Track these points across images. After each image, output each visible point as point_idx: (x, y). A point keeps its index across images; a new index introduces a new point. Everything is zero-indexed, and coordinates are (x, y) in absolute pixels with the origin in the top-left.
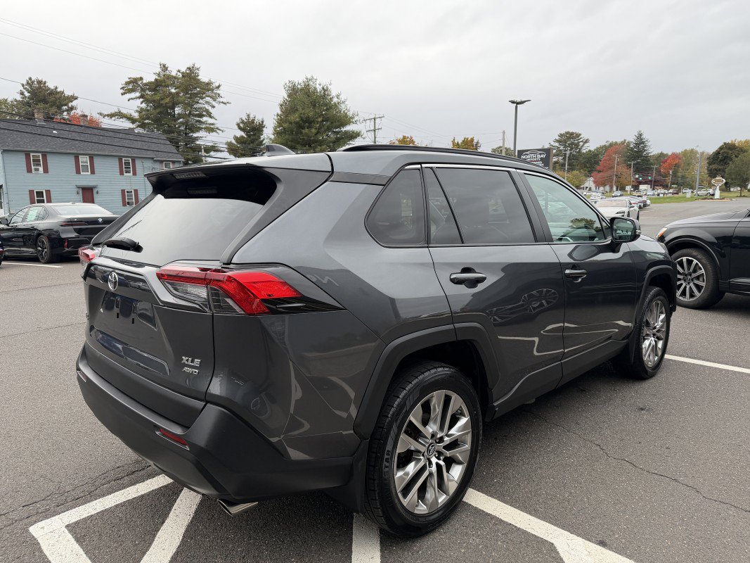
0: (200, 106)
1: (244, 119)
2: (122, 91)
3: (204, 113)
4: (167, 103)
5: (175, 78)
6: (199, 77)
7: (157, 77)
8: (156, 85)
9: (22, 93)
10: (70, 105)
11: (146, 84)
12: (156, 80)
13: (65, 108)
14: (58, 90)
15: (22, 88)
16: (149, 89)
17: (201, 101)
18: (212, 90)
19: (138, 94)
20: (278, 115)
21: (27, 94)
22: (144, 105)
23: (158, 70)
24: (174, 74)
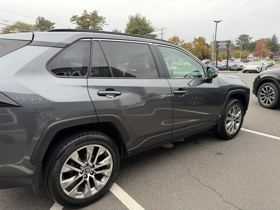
0: (98, 26)
1: (113, 31)
2: (70, 21)
3: (100, 29)
4: (86, 25)
5: (89, 15)
6: (98, 15)
7: (83, 15)
8: (82, 18)
9: (36, 22)
10: (53, 26)
11: (79, 18)
12: (82, 16)
13: (51, 27)
14: (49, 21)
15: (36, 20)
16: (80, 20)
17: (98, 24)
18: (102, 20)
19: (76, 22)
20: (126, 29)
21: (38, 23)
22: (78, 26)
23: (83, 12)
24: (89, 14)
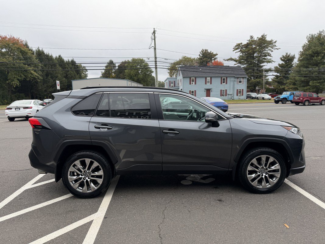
0: (266, 51)
1: (284, 55)
2: (234, 49)
3: (267, 55)
4: (250, 52)
5: (255, 41)
6: (266, 39)
7: (248, 42)
8: (247, 46)
9: (200, 55)
10: (215, 57)
11: (243, 46)
12: (247, 43)
13: (213, 59)
14: (212, 52)
15: (200, 53)
16: (244, 47)
17: (266, 49)
18: (272, 44)
19: (239, 50)
20: (300, 52)
21: (201, 55)
22: (241, 54)
23: (249, 38)
24: (255, 39)
